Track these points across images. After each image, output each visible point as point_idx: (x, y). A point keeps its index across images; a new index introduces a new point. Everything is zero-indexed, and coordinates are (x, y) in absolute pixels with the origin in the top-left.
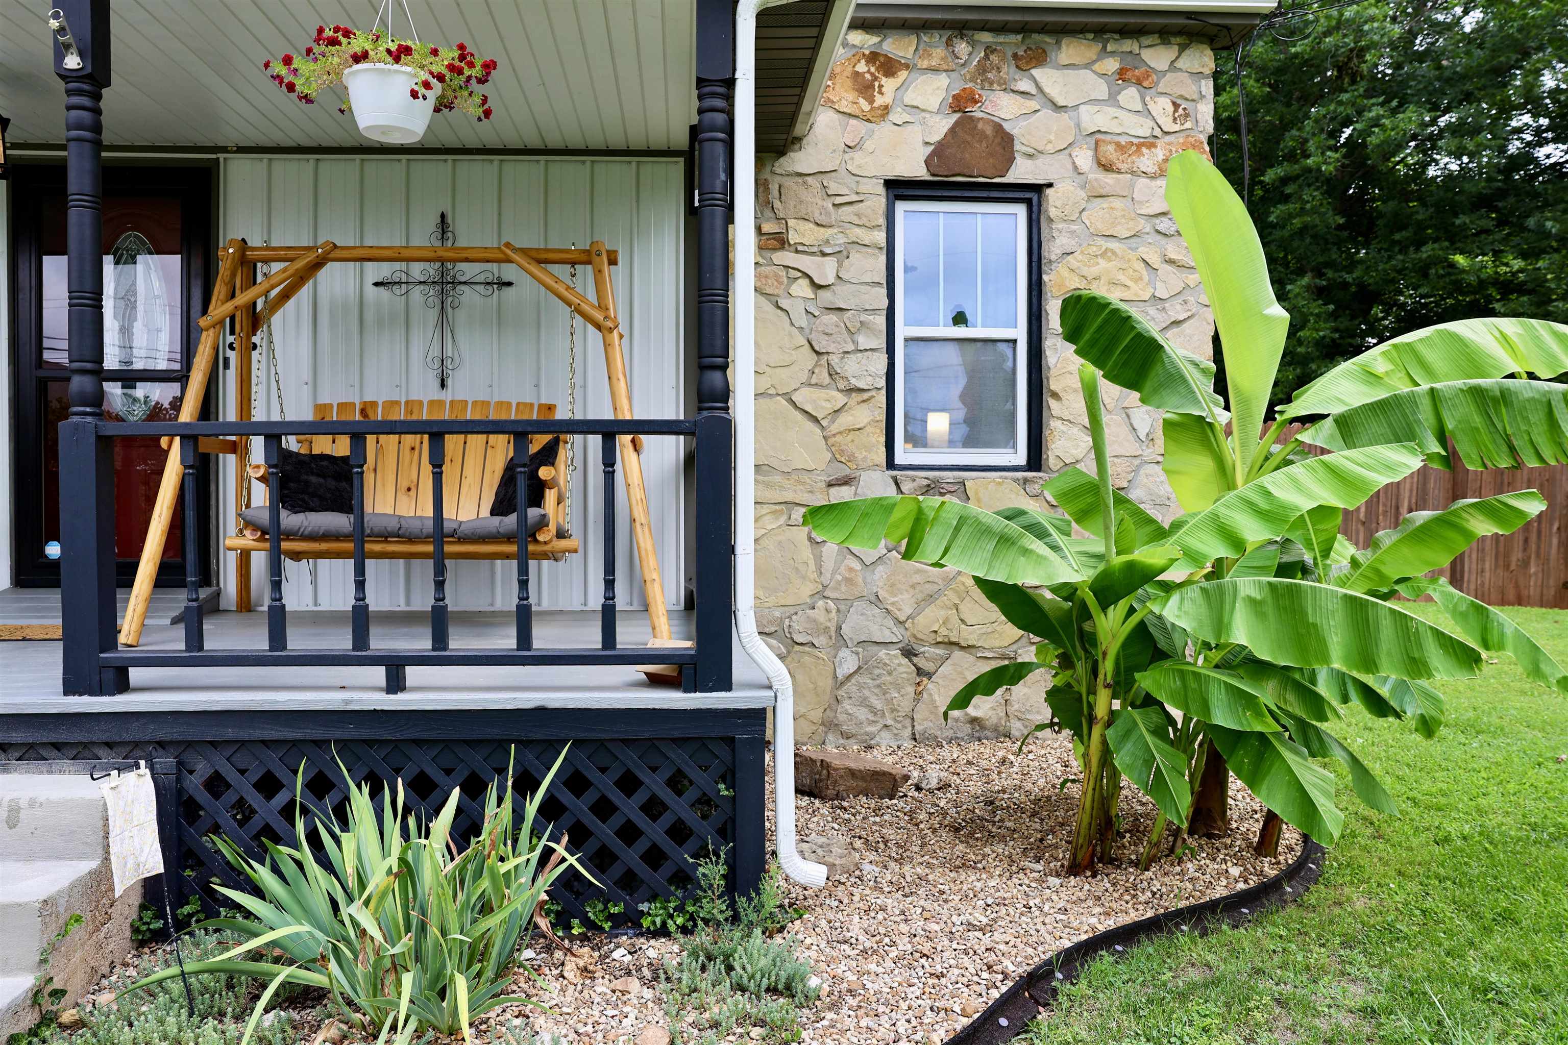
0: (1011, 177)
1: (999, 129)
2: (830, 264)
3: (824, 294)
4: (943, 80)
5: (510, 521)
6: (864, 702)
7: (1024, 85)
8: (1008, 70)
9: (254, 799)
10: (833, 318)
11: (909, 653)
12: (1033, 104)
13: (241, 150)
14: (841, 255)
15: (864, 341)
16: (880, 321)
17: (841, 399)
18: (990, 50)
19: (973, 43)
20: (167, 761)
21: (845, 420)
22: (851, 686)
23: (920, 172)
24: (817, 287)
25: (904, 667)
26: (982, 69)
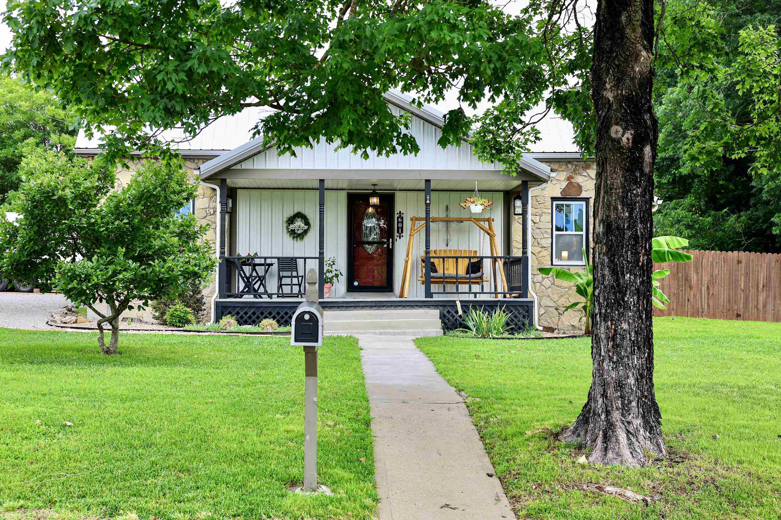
0: (581, 196)
1: (578, 185)
2: (538, 218)
3: (537, 225)
4: (565, 173)
5: (468, 276)
6: (546, 321)
7: (585, 174)
8: (581, 170)
9: (454, 314)
10: (538, 230)
11: (557, 309)
12: (587, 179)
13: (400, 190)
14: (541, 216)
15: (546, 236)
16: (550, 231)
17: (540, 249)
18: (576, 166)
19: (572, 165)
20: (441, 308)
21: (541, 254)
22: (543, 317)
23: (559, 195)
24: (535, 223)
25: (556, 312)
26: (574, 170)
